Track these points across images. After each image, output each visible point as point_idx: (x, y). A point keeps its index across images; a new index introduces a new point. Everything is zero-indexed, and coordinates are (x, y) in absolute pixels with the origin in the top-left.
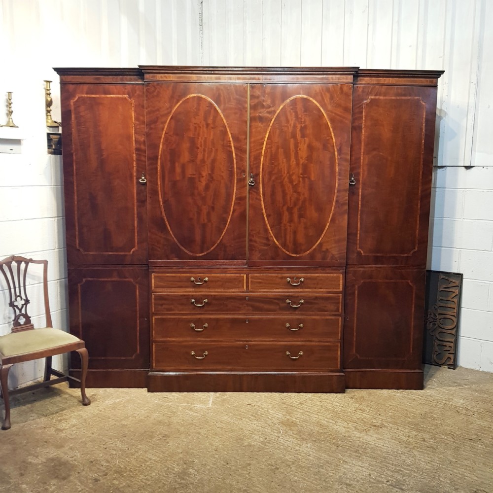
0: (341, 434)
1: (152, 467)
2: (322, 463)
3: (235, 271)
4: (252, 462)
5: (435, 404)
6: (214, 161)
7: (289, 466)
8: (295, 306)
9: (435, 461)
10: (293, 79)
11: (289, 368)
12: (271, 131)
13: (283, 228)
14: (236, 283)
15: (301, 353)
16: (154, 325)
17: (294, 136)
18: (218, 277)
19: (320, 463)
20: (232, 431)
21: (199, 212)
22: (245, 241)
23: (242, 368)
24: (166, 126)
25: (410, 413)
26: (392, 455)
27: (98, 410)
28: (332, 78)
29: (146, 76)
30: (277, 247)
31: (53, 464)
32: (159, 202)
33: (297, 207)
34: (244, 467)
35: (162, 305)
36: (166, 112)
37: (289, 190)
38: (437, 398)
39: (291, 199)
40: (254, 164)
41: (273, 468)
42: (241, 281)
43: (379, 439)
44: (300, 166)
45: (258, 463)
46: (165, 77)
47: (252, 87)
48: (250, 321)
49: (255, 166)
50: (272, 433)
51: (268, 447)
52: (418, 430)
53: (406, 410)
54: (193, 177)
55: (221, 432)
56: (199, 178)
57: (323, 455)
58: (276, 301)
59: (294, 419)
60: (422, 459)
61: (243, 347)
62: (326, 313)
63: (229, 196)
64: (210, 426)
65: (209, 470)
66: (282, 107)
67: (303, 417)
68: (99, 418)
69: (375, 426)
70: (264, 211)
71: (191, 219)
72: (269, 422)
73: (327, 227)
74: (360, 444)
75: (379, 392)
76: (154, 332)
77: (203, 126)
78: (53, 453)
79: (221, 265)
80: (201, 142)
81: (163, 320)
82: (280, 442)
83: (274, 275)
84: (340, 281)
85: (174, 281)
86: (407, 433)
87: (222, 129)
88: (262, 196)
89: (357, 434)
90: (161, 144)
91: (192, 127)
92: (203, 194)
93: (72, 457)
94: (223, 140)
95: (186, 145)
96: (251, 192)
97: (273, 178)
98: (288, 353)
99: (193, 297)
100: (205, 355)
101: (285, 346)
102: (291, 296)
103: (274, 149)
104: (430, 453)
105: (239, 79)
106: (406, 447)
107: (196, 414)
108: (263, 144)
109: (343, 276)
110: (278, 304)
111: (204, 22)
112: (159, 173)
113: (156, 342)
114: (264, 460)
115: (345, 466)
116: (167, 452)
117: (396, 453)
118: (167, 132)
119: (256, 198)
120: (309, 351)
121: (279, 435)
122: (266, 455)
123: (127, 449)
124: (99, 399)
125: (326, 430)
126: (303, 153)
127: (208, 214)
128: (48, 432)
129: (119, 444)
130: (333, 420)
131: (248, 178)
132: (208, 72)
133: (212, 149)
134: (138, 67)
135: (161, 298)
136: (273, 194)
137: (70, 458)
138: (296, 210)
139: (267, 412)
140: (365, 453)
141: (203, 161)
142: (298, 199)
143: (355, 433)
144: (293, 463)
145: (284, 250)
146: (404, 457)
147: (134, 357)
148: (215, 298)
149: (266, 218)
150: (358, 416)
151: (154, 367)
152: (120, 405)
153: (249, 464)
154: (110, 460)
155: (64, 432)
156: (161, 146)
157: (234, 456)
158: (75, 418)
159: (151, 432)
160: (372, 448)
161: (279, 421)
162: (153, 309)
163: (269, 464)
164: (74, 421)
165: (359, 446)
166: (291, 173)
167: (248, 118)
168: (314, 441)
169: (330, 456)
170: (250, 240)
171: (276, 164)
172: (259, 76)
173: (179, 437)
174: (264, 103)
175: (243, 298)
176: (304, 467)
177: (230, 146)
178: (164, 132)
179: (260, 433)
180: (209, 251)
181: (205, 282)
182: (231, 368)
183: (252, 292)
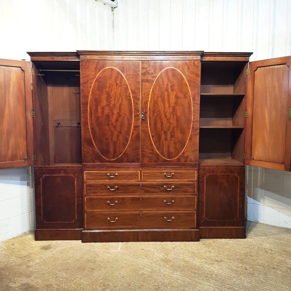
0: (197, 266)
1: (84, 288)
2: (186, 284)
3: (133, 169)
4: (144, 284)
5: (252, 247)
6: (121, 105)
7: (166, 286)
8: (169, 190)
9: (253, 282)
10: (166, 58)
11: (166, 227)
12: (154, 87)
13: (161, 144)
14: (134, 176)
15: (173, 218)
16: (85, 202)
17: (167, 90)
18: (124, 173)
19: (185, 284)
20: (132, 265)
21: (112, 135)
22: (139, 151)
23: (138, 227)
24: (93, 85)
25: (238, 252)
26: (227, 279)
27: (52, 254)
28: (189, 57)
29: (81, 56)
30: (158, 155)
31: (24, 287)
32: (89, 129)
33: (170, 131)
34: (139, 287)
35: (90, 190)
36: (92, 77)
37: (165, 122)
38: (254, 243)
39: (166, 127)
40: (144, 107)
41: (157, 287)
42: (137, 175)
43: (220, 269)
44: (171, 107)
45: (148, 285)
46: (92, 57)
47: (143, 63)
48: (143, 199)
49: (145, 107)
50: (156, 266)
51: (154, 275)
52: (243, 263)
53: (236, 251)
54: (108, 114)
55: (126, 266)
56: (112, 115)
57: (187, 279)
58: (158, 187)
59: (169, 258)
60: (245, 281)
61: (139, 215)
62: (187, 193)
63: (130, 125)
64: (119, 263)
65: (118, 289)
66: (159, 74)
67: (174, 256)
68: (52, 259)
69: (217, 261)
70: (150, 134)
71: (107, 139)
72: (155, 260)
73: (187, 143)
74: (209, 272)
75: (220, 240)
76: (85, 206)
77: (114, 85)
78: (25, 280)
79: (125, 166)
81: (91, 199)
82: (161, 272)
83: (156, 171)
84: (195, 174)
85: (97, 176)
86: (237, 265)
87: (125, 86)
88: (149, 125)
89: (207, 266)
90: (90, 95)
91: (108, 85)
92: (115, 124)
93: (36, 283)
94: (126, 93)
95: (104, 96)
96: (142, 123)
97: (155, 115)
98: (165, 218)
99: (108, 185)
100: (116, 219)
101: (164, 213)
102: (167, 184)
103: (155, 98)
104: (250, 277)
105: (135, 58)
106: (236, 274)
107: (111, 255)
108: (149, 95)
109: (197, 172)
110: (159, 189)
111: (114, 25)
112: (88, 112)
113: (86, 212)
114: (151, 283)
115: (200, 286)
116: (93, 279)
117: (230, 277)
118: (93, 89)
119: (146, 126)
120: (178, 216)
121: (160, 268)
122: (153, 280)
123: (69, 277)
124: (53, 247)
125: (188, 264)
126: (173, 100)
127: (118, 136)
128: (22, 268)
129: (64, 274)
130: (192, 258)
131: (140, 115)
132: (117, 54)
133: (119, 98)
134: (76, 51)
135: (90, 186)
136: (155, 123)
137: (35, 283)
138: (169, 134)
139: (153, 254)
140: (212, 277)
141: (114, 105)
142: (170, 127)
143: (206, 265)
144: (169, 284)
145: (162, 157)
146: (234, 280)
147: (73, 221)
148: (122, 185)
149: (151, 138)
150: (207, 255)
151: (85, 227)
152: (65, 250)
153: (143, 286)
154: (59, 284)
155: (31, 267)
156: (90, 97)
157: (134, 281)
158: (38, 259)
159: (84, 267)
160: (216, 274)
161: (160, 259)
162: (85, 192)
163: (155, 285)
164: (37, 261)
165: (208, 273)
166: (166, 111)
167: (140, 80)
168: (181, 270)
169: (191, 280)
170: (142, 151)
171: (157, 106)
172: (146, 56)
173: (100, 270)
174: (150, 72)
175: (138, 186)
176: (175, 287)
177: (130, 96)
178: (92, 88)
179: (149, 267)
180: (118, 158)
181: (116, 176)
182: (132, 227)
183: (144, 181)
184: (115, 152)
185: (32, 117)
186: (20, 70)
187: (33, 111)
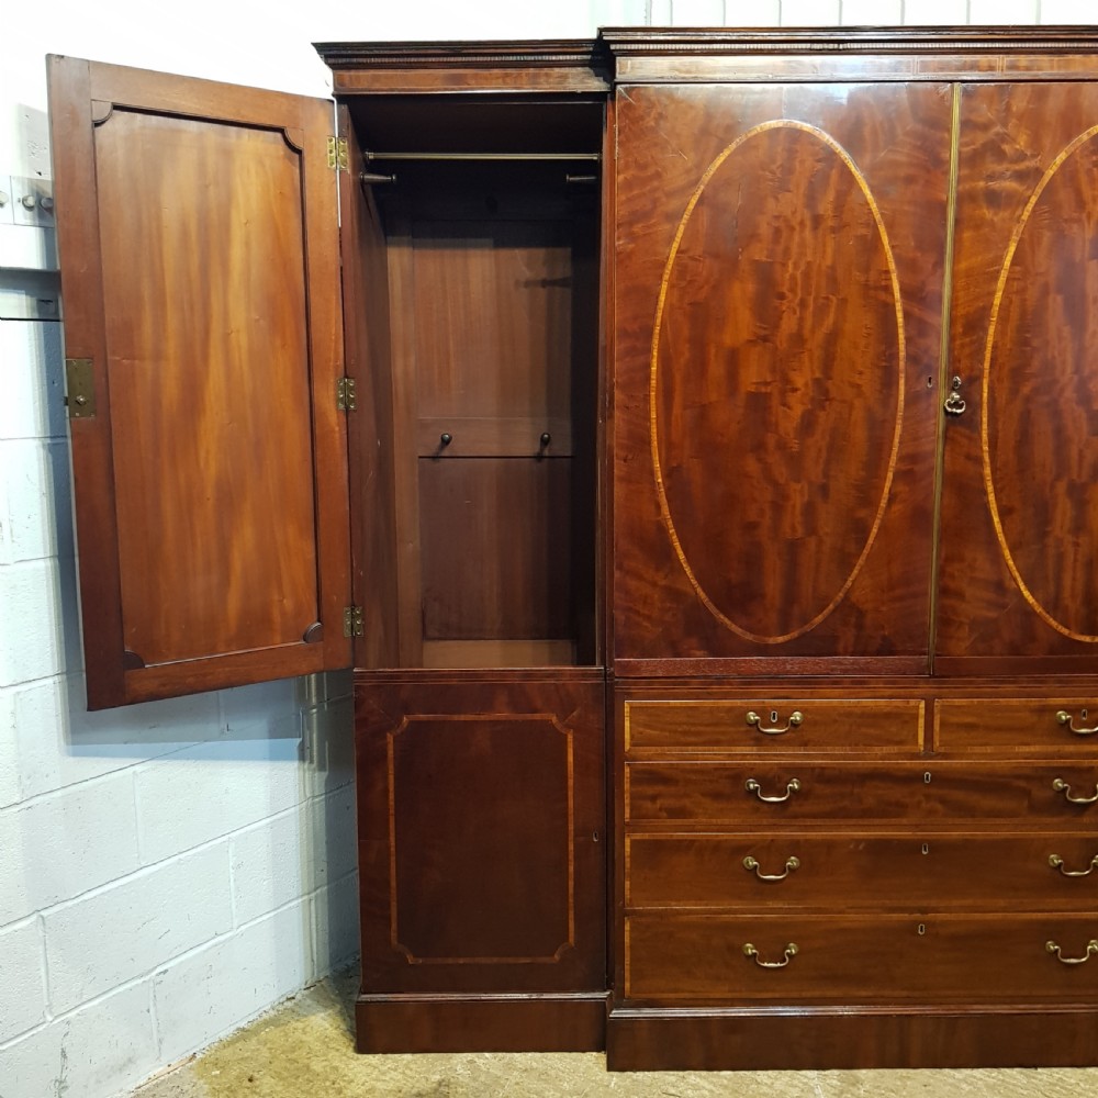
3: (889, 692)
6: (833, 337)
8: (1082, 800)
11: (1055, 993)
12: (1026, 236)
13: (1051, 551)
14: (894, 729)
15: (1093, 945)
16: (628, 860)
18: (836, 710)
21: (778, 507)
22: (925, 594)
23: (904, 993)
24: (682, 228)
29: (623, 64)
30: (1028, 613)
32: (652, 473)
35: (654, 798)
36: (681, 181)
39: (1081, 457)
40: (963, 346)
42: (909, 723)
47: (967, 94)
48: (935, 847)
49: (967, 351)
54: (763, 390)
56: (783, 393)
58: (1022, 784)
61: (911, 928)
63: (878, 448)
66: (1061, 157)
70: (992, 497)
71: (751, 527)
76: (627, 884)
77: (802, 223)
79: (845, 671)
80: (793, 278)
81: (656, 845)
83: (1014, 701)
85: (694, 724)
87: (862, 231)
88: (986, 448)
90: (665, 286)
91: (765, 230)
92: (795, 446)
94: (867, 270)
95: (743, 290)
96: (951, 434)
97: (1026, 390)
98: (1053, 946)
99: (751, 772)
100: (790, 955)
101: (1045, 923)
102: (1071, 769)
103: (1032, 294)
105: (924, 66)
108: (995, 277)
110: (1027, 793)
112: (653, 382)
113: (632, 914)
118: (683, 248)
119: (968, 457)
127: (809, 510)
131: (942, 392)
133: (827, 298)
135: (651, 777)
136: (1024, 438)
141: (798, 339)
145: (1054, 623)
147: (557, 957)
148: (822, 776)
149: (996, 519)
151: (627, 993)
156: (662, 298)
162: (627, 810)
167: (952, 195)
170: (944, 592)
171: (1036, 343)
172: (990, 57)
174: (1006, 148)
175: (913, 778)
177: (888, 289)
178: (675, 246)
180: (807, 628)
181: (795, 725)
182: (870, 994)
183: (946, 756)
184: (791, 596)
185: (342, 406)
186: (281, 148)
187: (346, 376)
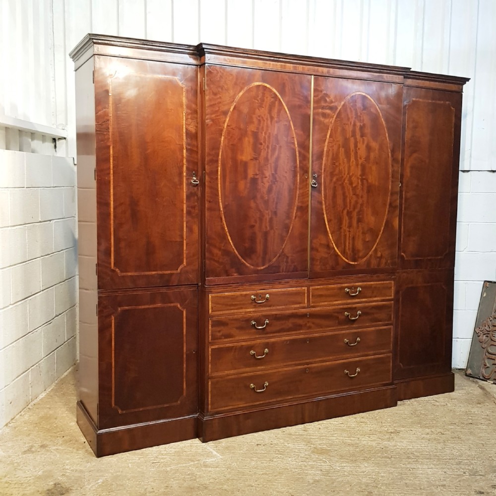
3: (296, 285)
6: (278, 159)
8: (354, 318)
12: (333, 128)
13: (343, 234)
15: (358, 370)
16: (210, 357)
17: (354, 134)
21: (261, 220)
22: (307, 250)
24: (228, 117)
28: (387, 76)
29: (208, 56)
30: (337, 255)
32: (219, 207)
33: (357, 210)
35: (220, 331)
36: (228, 101)
37: (350, 193)
39: (350, 203)
40: (316, 164)
44: (359, 166)
46: (229, 59)
47: (315, 80)
48: (311, 340)
49: (317, 166)
54: (256, 177)
56: (262, 178)
58: (336, 314)
61: (304, 371)
62: (380, 323)
63: (292, 199)
66: (342, 103)
70: (325, 216)
71: (252, 227)
73: (382, 231)
76: (210, 366)
77: (267, 119)
80: (265, 137)
81: (219, 349)
83: (333, 286)
84: (392, 288)
87: (285, 123)
88: (323, 199)
90: (223, 138)
91: (255, 120)
92: (266, 197)
94: (287, 136)
95: (248, 142)
96: (313, 194)
97: (334, 179)
99: (253, 318)
100: (266, 387)
101: (344, 363)
102: (350, 308)
103: (335, 148)
105: (303, 69)
108: (325, 142)
109: (394, 283)
110: (338, 318)
112: (219, 173)
113: (212, 378)
118: (229, 124)
119: (318, 202)
120: (365, 366)
126: (362, 152)
127: (271, 220)
131: (310, 179)
132: (274, 59)
133: (275, 146)
135: (219, 323)
136: (334, 196)
138: (355, 214)
141: (267, 159)
142: (357, 202)
145: (344, 258)
147: (179, 402)
148: (276, 318)
149: (327, 223)
151: (210, 410)
156: (222, 141)
162: (210, 337)
166: (351, 174)
167: (312, 113)
170: (312, 249)
171: (337, 164)
172: (322, 68)
174: (327, 98)
175: (304, 316)
177: (294, 144)
178: (226, 124)
180: (271, 263)
181: (267, 299)
182: (292, 397)
183: (313, 307)
184: (265, 252)
